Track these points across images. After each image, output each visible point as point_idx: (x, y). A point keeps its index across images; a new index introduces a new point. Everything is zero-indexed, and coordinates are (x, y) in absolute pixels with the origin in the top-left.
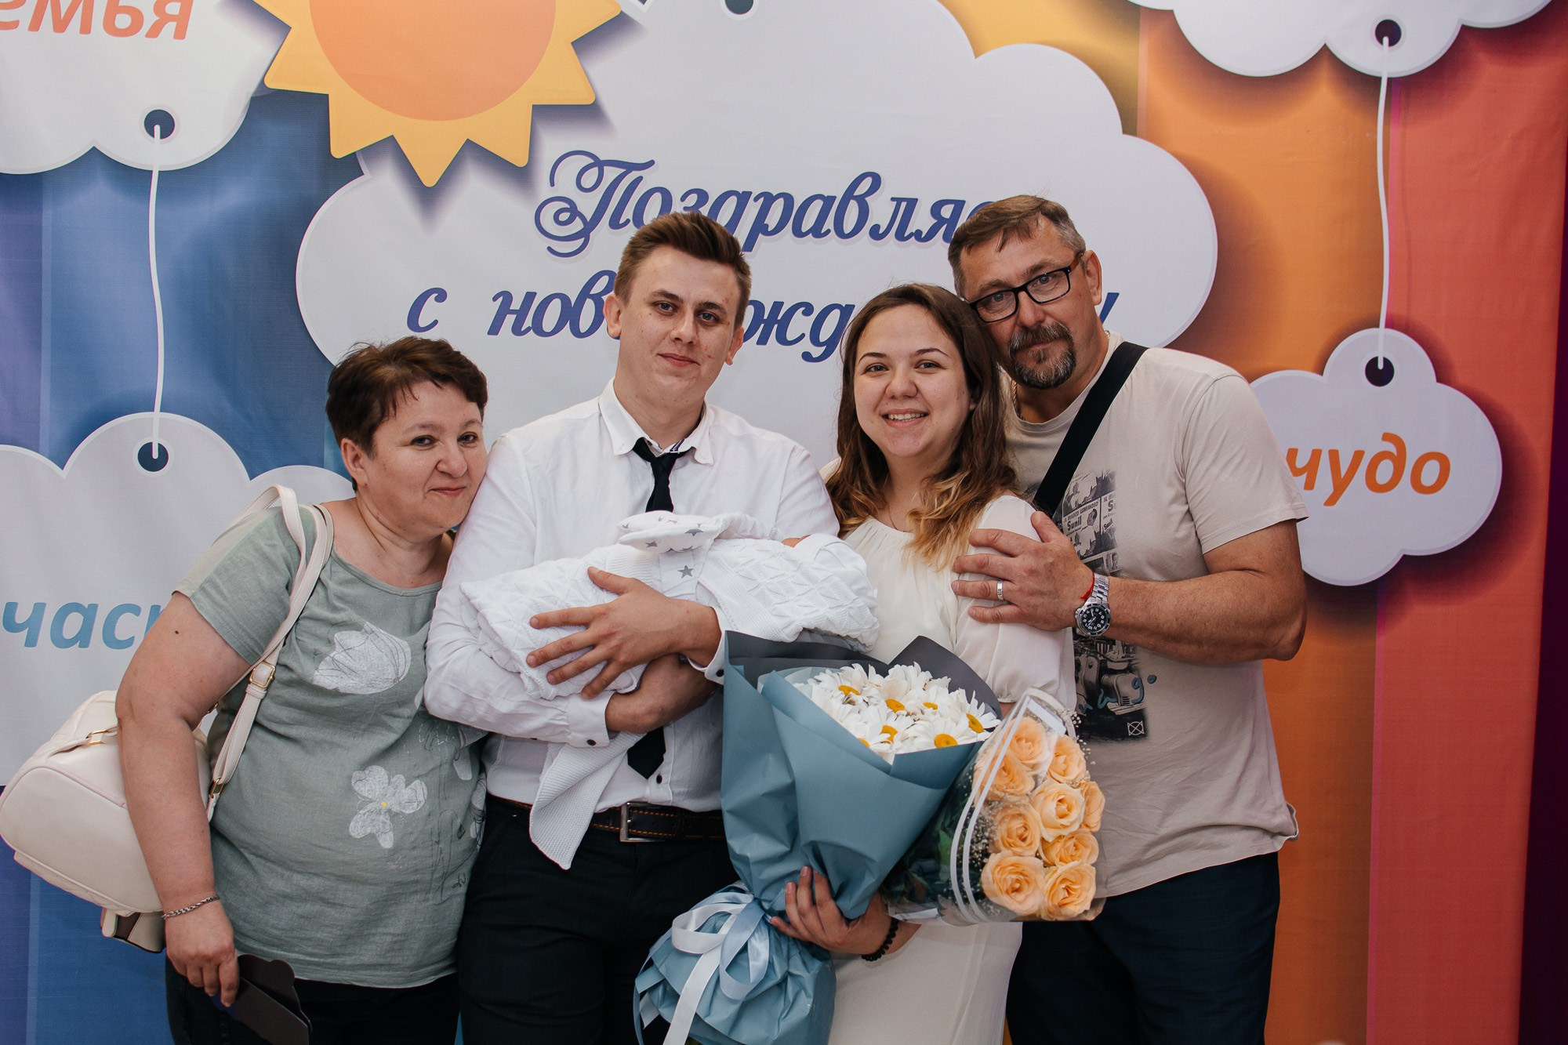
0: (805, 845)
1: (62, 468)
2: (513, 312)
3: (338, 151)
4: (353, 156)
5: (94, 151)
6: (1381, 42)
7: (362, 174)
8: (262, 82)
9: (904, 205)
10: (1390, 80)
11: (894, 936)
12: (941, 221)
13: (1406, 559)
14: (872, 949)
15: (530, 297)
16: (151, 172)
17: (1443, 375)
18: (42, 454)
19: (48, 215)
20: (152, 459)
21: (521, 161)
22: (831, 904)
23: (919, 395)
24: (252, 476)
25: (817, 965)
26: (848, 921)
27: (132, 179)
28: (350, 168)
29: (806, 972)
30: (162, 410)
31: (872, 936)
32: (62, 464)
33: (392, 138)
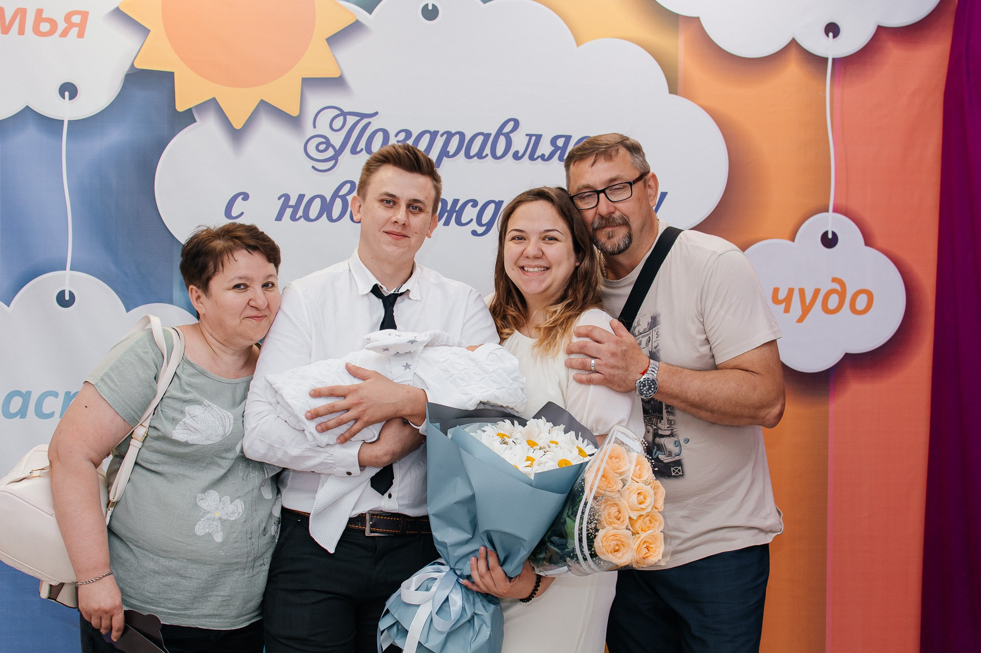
0: (482, 533)
2: (291, 207)
3: (181, 107)
4: (189, 111)
5: (27, 108)
6: (828, 35)
7: (195, 121)
8: (133, 65)
10: (834, 60)
11: (539, 586)
12: (557, 148)
13: (847, 356)
14: (526, 595)
17: (869, 241)
20: (65, 300)
21: (295, 113)
22: (500, 568)
23: (544, 256)
24: (128, 310)
25: (492, 607)
26: (510, 579)
27: (52, 125)
28: (188, 118)
29: (485, 612)
30: (72, 269)
31: (526, 587)
32: (8, 305)
33: (214, 99)
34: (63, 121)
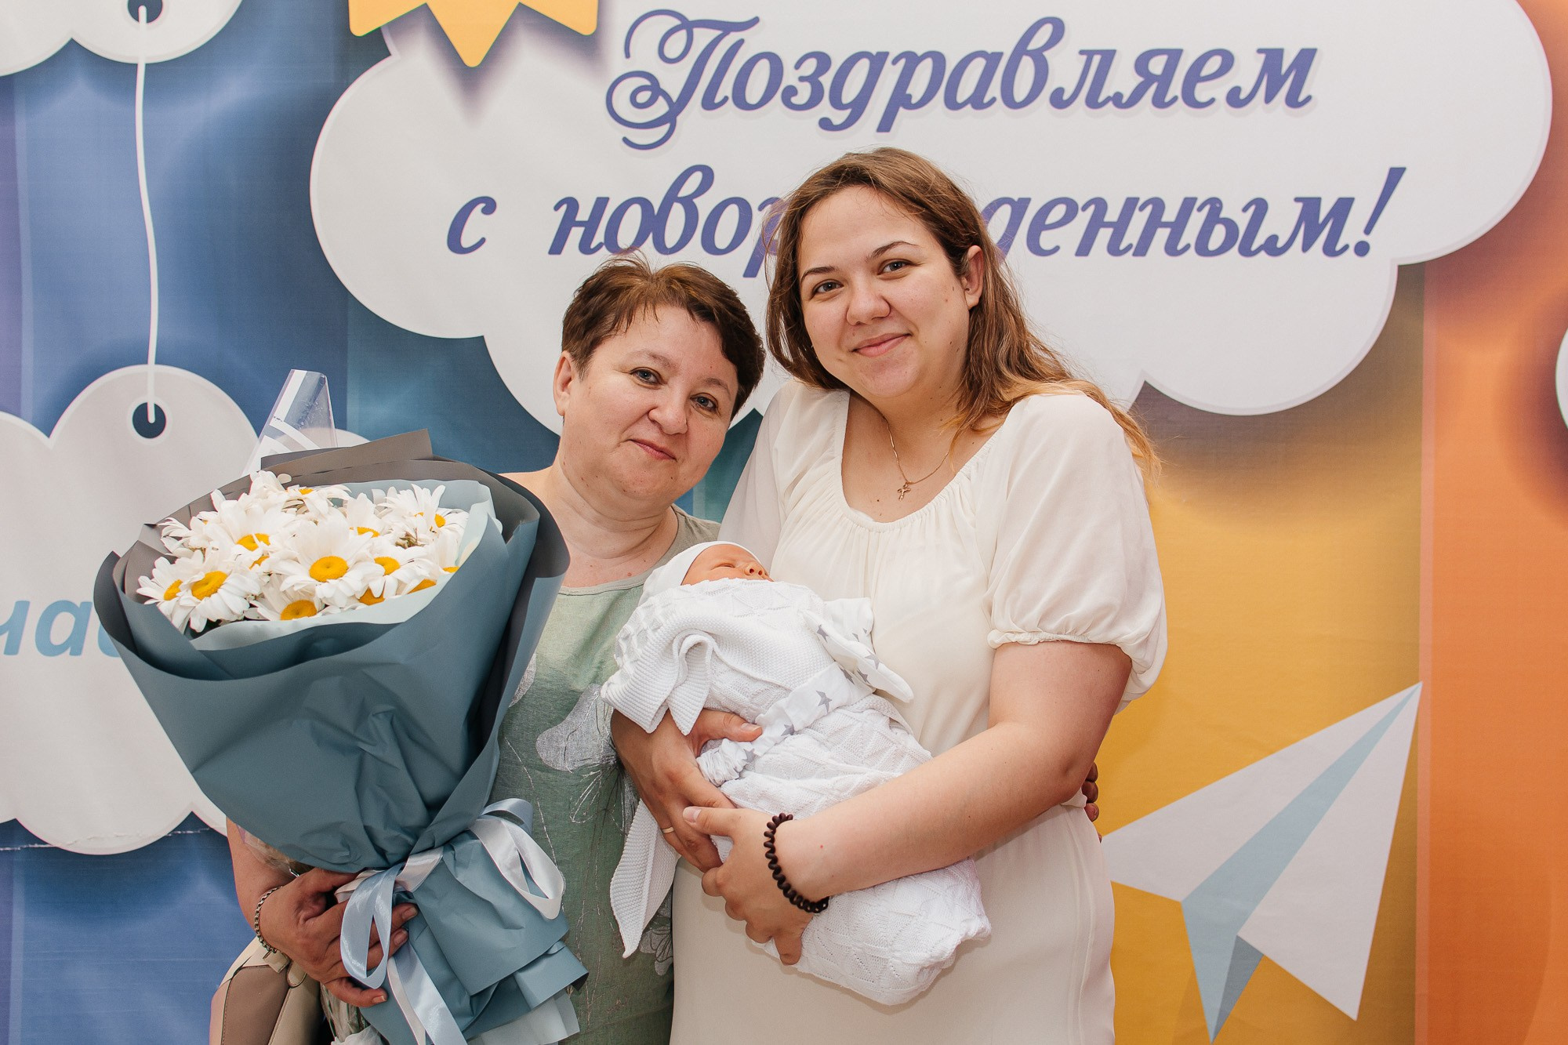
1: (48, 434)
2: (580, 224)
3: (360, 25)
4: (377, 36)
5: (72, 43)
7: (388, 54)
9: (1097, 59)
12: (1148, 79)
15: (601, 203)
16: (136, 66)
18: (24, 420)
19: (23, 126)
20: (149, 424)
21: (586, 28)
23: (892, 314)
27: (116, 74)
28: (373, 48)
30: (158, 362)
32: (48, 431)
33: (425, 7)
34: (137, 65)
